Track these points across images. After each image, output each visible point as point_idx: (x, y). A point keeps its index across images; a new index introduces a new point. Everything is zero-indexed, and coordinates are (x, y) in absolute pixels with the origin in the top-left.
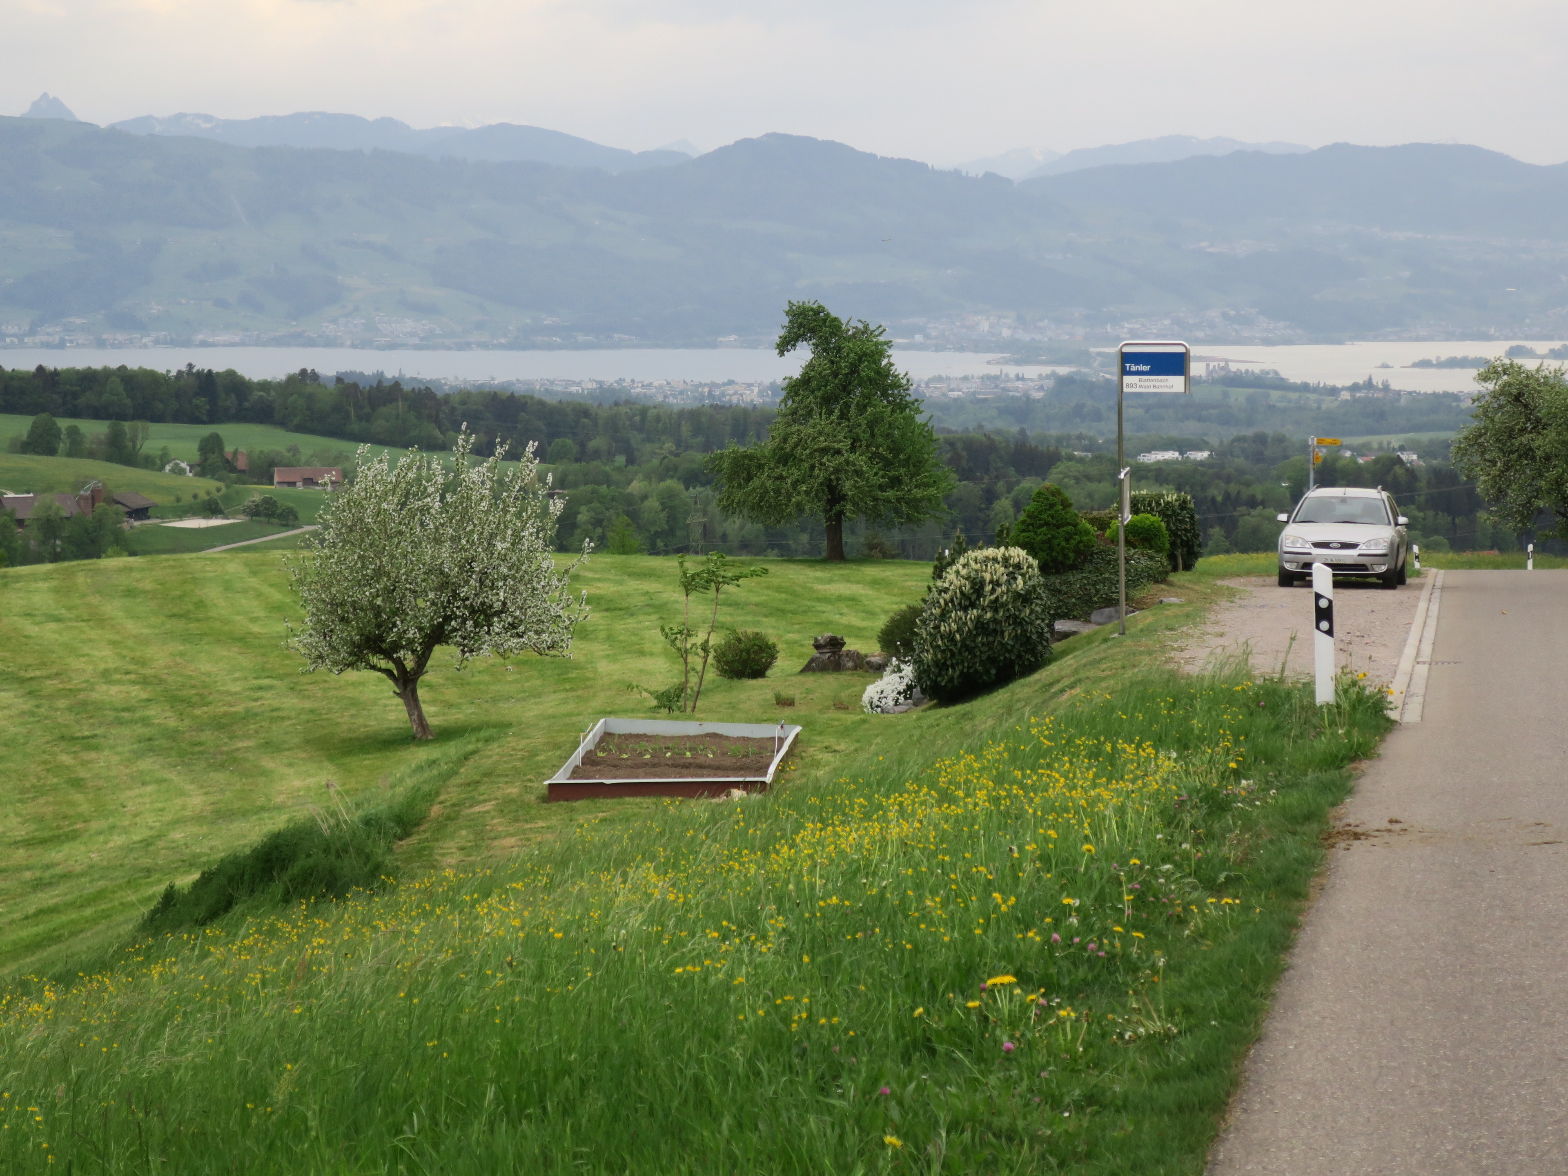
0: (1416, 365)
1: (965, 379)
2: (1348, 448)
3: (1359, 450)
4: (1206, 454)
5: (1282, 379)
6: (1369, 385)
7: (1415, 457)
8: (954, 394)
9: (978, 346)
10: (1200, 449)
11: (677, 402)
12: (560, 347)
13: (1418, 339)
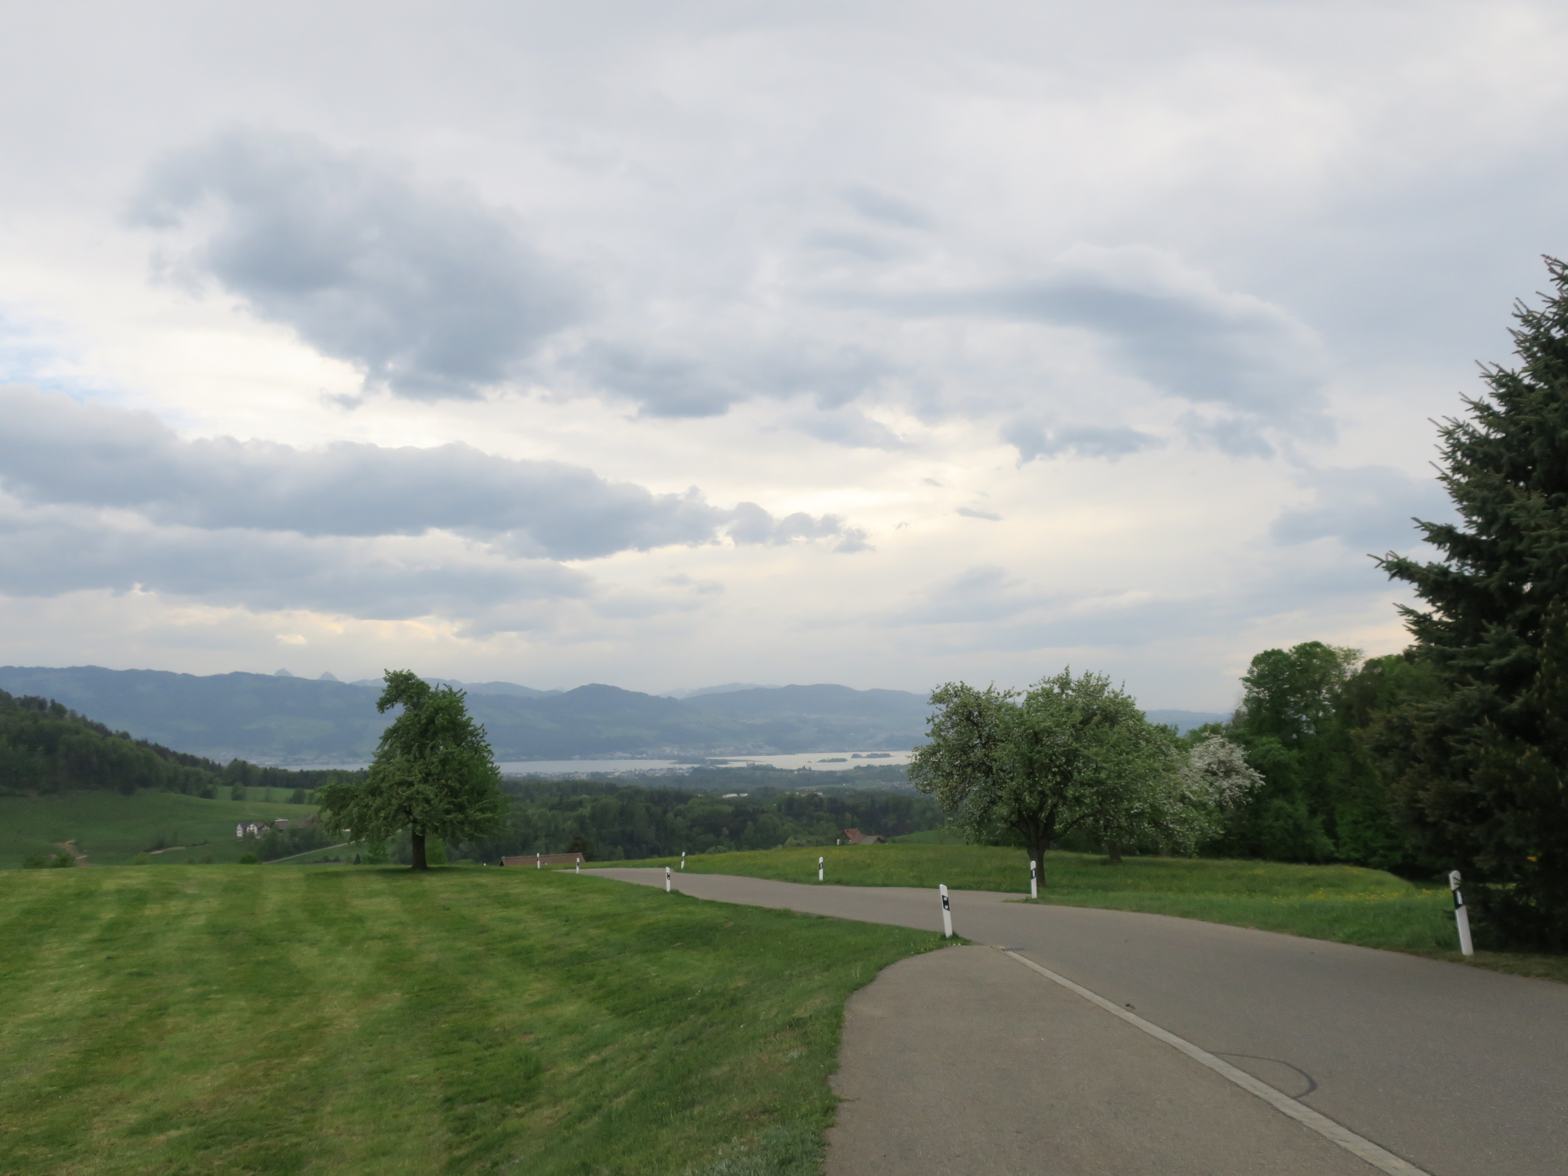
0: (820, 761)
1: (661, 769)
2: (797, 791)
3: (801, 792)
4: (746, 795)
5: (773, 767)
6: (804, 768)
7: (821, 794)
8: (658, 775)
9: (666, 758)
10: (744, 792)
11: (556, 780)
12: (515, 761)
13: (821, 752)
